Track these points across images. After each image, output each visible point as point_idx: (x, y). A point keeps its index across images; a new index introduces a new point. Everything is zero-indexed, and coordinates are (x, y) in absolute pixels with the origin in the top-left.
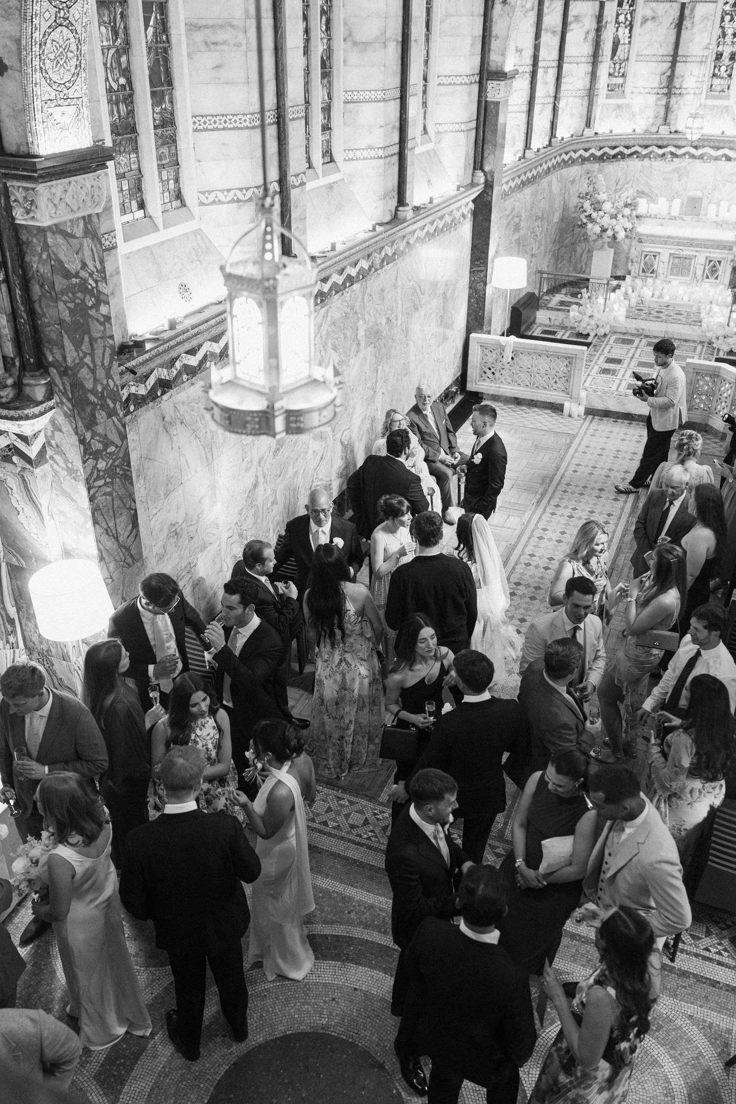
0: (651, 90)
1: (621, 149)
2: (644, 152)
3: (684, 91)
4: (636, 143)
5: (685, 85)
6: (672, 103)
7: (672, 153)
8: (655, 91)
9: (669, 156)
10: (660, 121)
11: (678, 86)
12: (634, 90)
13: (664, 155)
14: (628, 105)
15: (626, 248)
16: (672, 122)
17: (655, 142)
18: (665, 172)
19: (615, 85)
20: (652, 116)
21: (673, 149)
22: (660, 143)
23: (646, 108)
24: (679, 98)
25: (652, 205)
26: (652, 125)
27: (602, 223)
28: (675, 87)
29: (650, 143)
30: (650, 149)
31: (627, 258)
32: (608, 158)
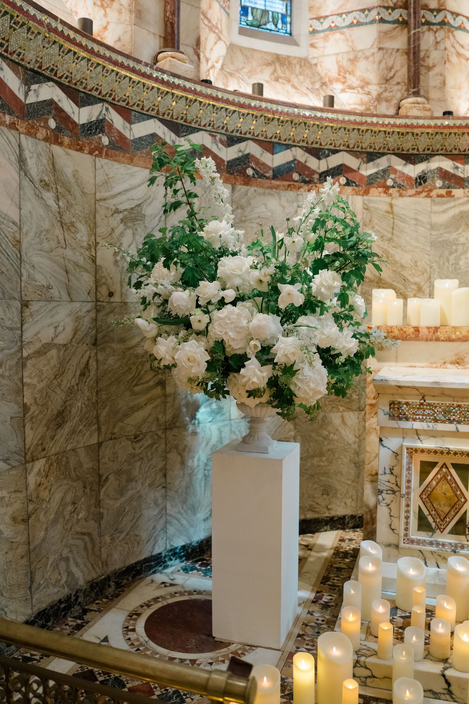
0: (362, 18)
1: (300, 155)
2: (368, 170)
3: (450, 18)
4: (340, 138)
5: (451, 5)
6: (423, 47)
7: (444, 175)
8: (373, 15)
9: (439, 183)
10: (397, 91)
11: (433, 5)
12: (317, 25)
13: (422, 179)
14: (304, 62)
15: (349, 436)
16: (433, 94)
17: (392, 142)
18: (433, 227)
19: (265, 12)
20: (373, 77)
21: (447, 165)
22: (408, 144)
23: (354, 61)
24: (441, 34)
25: (413, 302)
26: (379, 99)
27: (216, 331)
28: (426, 7)
29: (379, 142)
30: (383, 163)
31: (359, 465)
32: (262, 176)
